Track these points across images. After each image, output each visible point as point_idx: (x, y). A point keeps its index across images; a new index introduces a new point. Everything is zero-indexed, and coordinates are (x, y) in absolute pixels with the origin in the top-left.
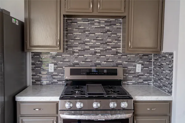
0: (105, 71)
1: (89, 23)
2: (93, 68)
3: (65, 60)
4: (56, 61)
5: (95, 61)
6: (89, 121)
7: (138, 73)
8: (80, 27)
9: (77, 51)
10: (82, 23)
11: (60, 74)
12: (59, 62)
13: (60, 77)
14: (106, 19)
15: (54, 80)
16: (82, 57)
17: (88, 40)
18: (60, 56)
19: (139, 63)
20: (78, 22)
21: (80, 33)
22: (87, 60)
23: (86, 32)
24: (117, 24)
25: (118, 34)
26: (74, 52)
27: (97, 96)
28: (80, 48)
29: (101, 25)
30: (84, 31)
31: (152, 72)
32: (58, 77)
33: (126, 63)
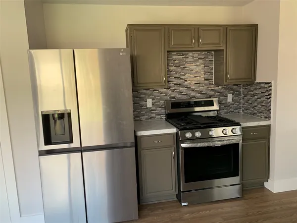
0: (203, 103)
1: (183, 57)
2: (191, 100)
3: (162, 95)
4: (153, 97)
5: (190, 94)
6: (208, 147)
7: (229, 102)
8: (175, 62)
9: (173, 85)
10: (177, 57)
11: (158, 109)
12: (157, 97)
13: (158, 111)
14: (199, 53)
15: (152, 115)
16: (178, 90)
17: (183, 74)
18: (157, 91)
19: (230, 93)
20: (174, 57)
21: (176, 68)
22: (183, 94)
23: (181, 66)
24: (209, 57)
25: (210, 66)
26: (170, 87)
27: (205, 125)
28: (176, 82)
29: (195, 59)
30: (179, 66)
31: (242, 101)
32: (157, 111)
33: (219, 94)
